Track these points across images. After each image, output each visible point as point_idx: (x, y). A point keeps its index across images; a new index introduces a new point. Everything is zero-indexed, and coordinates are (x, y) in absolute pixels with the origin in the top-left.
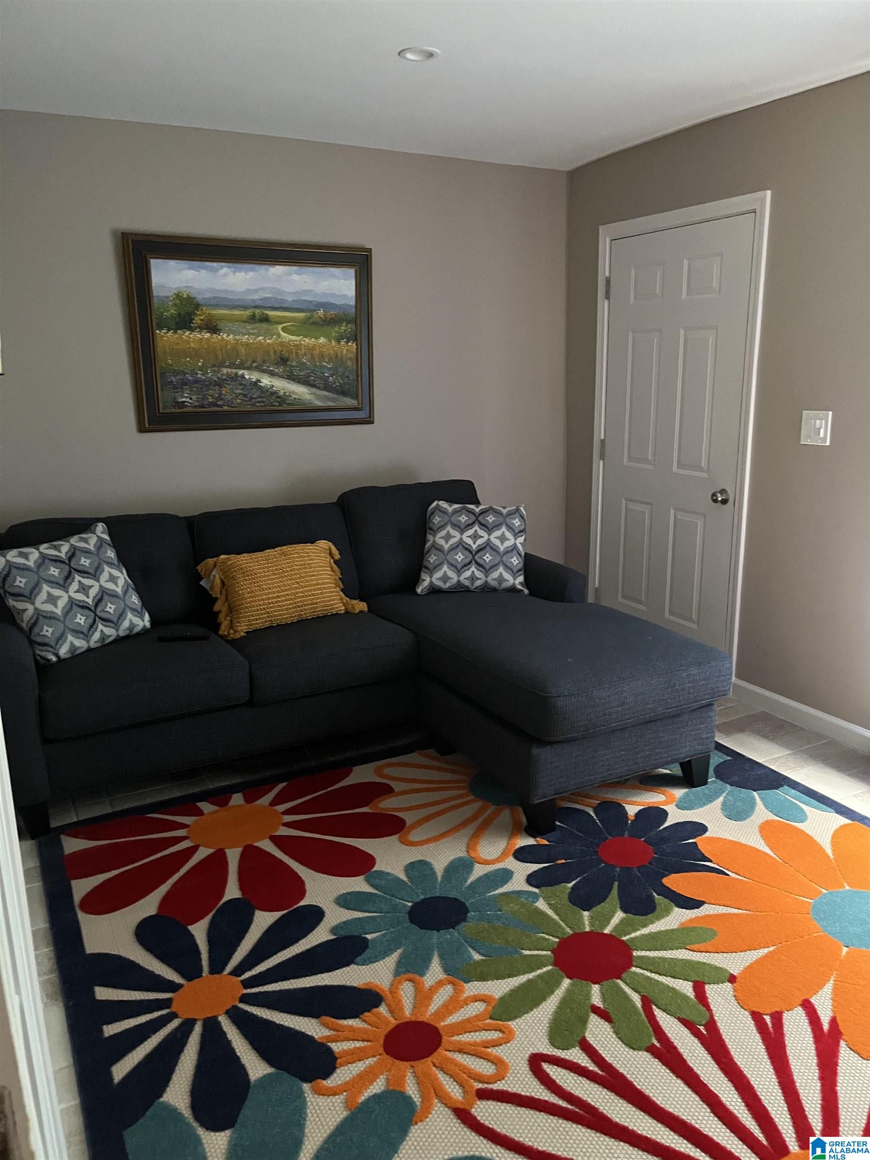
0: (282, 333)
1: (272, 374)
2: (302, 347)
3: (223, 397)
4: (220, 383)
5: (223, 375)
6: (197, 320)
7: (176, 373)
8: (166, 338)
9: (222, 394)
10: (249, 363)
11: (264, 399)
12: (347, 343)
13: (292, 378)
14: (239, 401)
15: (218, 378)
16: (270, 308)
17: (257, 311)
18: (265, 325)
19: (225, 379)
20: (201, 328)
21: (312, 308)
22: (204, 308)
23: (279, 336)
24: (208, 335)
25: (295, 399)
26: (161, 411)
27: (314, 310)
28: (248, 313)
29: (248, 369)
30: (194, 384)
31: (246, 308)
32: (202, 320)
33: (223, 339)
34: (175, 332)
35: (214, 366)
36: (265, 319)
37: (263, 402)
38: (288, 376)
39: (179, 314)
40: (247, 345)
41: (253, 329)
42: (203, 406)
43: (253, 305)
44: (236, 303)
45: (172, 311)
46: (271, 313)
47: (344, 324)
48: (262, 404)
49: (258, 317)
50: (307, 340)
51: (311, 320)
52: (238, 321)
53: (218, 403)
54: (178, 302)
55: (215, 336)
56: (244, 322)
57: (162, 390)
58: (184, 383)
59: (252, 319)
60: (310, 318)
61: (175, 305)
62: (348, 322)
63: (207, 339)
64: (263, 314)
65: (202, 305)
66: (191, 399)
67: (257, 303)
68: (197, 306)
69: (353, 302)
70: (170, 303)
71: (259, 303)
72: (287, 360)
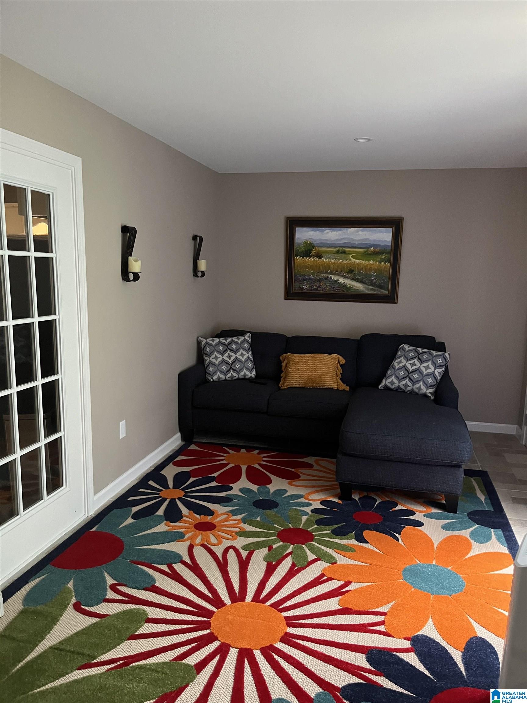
0: (351, 259)
1: (345, 277)
2: (361, 265)
3: (320, 286)
4: (320, 281)
5: (322, 277)
6: (313, 253)
7: (301, 275)
8: (298, 260)
9: (320, 285)
10: (334, 272)
11: (340, 289)
12: (385, 263)
13: (354, 279)
14: (327, 289)
15: (319, 278)
16: (346, 247)
17: (341, 249)
18: (343, 255)
19: (322, 279)
20: (314, 256)
21: (368, 247)
22: (316, 247)
23: (350, 260)
24: (317, 259)
25: (355, 289)
26: (293, 291)
27: (369, 248)
28: (336, 249)
29: (334, 274)
30: (308, 280)
31: (335, 247)
32: (315, 253)
33: (323, 261)
34: (303, 258)
35: (318, 273)
36: (344, 252)
37: (339, 290)
38: (352, 278)
39: (306, 250)
40: (335, 264)
41: (338, 256)
42: (311, 290)
43: (339, 245)
44: (330, 245)
45: (303, 249)
46: (347, 249)
47: (384, 254)
48: (339, 291)
49: (340, 251)
50: (364, 262)
51: (367, 253)
52: (331, 253)
53: (318, 289)
54: (305, 245)
55: (320, 259)
56: (334, 253)
57: (295, 282)
58: (304, 280)
59: (338, 252)
60: (366, 252)
61: (304, 246)
62: (386, 253)
63: (316, 261)
64: (343, 250)
65: (316, 246)
66: (306, 287)
67: (341, 245)
68: (313, 247)
69: (390, 244)
70: (302, 246)
71: (342, 245)
72: (353, 271)
